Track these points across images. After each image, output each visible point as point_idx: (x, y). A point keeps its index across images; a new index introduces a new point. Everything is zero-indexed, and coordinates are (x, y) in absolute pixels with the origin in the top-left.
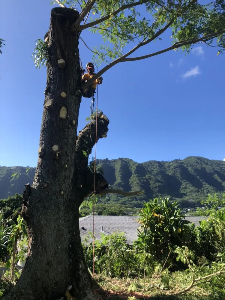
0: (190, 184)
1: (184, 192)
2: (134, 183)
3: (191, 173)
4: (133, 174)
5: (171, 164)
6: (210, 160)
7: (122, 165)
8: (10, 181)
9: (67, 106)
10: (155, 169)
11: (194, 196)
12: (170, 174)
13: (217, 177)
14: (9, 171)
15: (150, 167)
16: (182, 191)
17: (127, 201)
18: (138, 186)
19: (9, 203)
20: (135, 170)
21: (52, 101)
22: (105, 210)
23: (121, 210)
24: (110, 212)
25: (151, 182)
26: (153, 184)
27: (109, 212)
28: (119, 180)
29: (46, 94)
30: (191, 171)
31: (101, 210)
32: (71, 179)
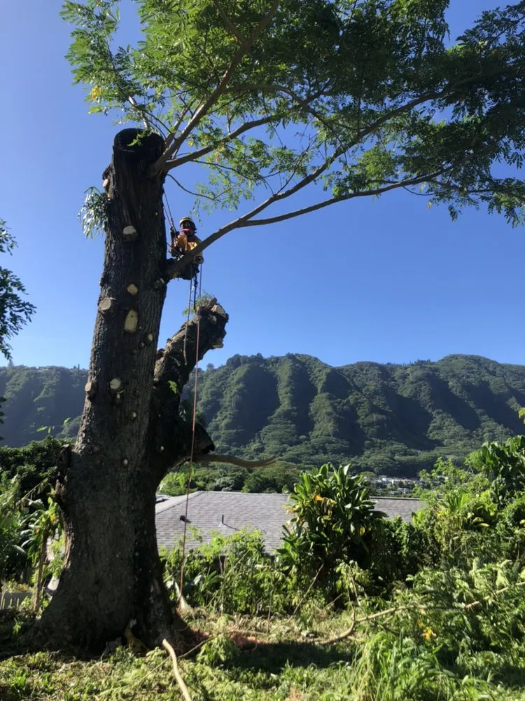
0: (452, 420)
1: (436, 437)
2: (321, 413)
3: (455, 392)
4: (319, 391)
5: (408, 371)
6: (499, 365)
7: (293, 370)
8: (35, 400)
9: (137, 308)
10: (371, 382)
11: (460, 447)
12: (405, 395)
13: (516, 403)
14: (32, 376)
15: (359, 376)
16: (433, 435)
17: (303, 453)
18: (330, 419)
19: (32, 456)
20: (324, 383)
21: (112, 301)
22: (250, 474)
23: (287, 475)
24: (262, 479)
25: (361, 411)
26: (365, 417)
27: (259, 479)
28: (285, 404)
29: (102, 285)
30: (454, 389)
31: (241, 474)
32: (141, 438)
